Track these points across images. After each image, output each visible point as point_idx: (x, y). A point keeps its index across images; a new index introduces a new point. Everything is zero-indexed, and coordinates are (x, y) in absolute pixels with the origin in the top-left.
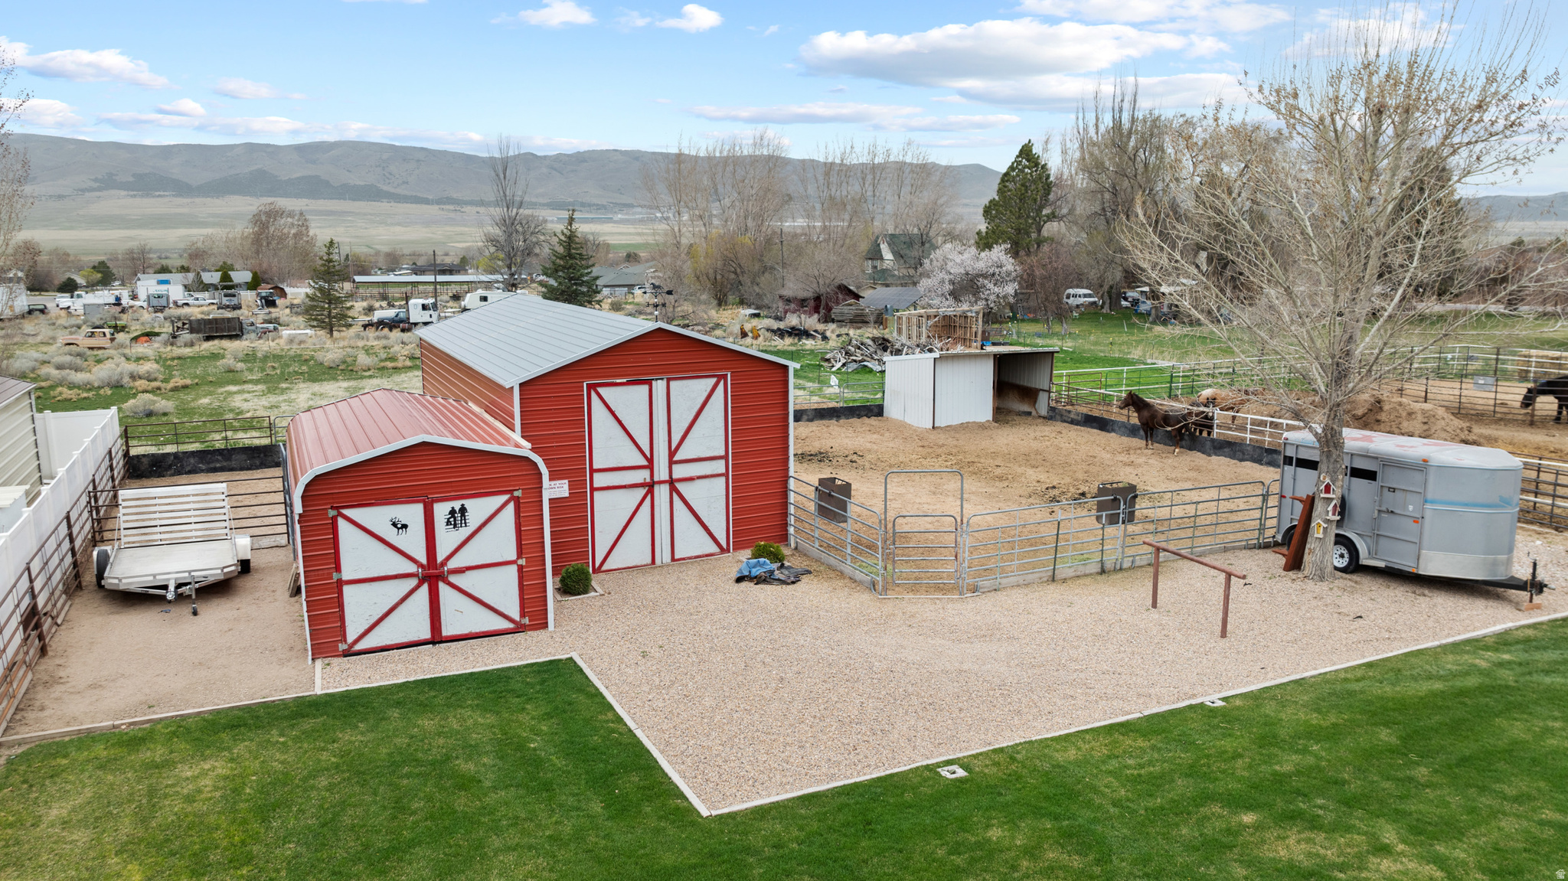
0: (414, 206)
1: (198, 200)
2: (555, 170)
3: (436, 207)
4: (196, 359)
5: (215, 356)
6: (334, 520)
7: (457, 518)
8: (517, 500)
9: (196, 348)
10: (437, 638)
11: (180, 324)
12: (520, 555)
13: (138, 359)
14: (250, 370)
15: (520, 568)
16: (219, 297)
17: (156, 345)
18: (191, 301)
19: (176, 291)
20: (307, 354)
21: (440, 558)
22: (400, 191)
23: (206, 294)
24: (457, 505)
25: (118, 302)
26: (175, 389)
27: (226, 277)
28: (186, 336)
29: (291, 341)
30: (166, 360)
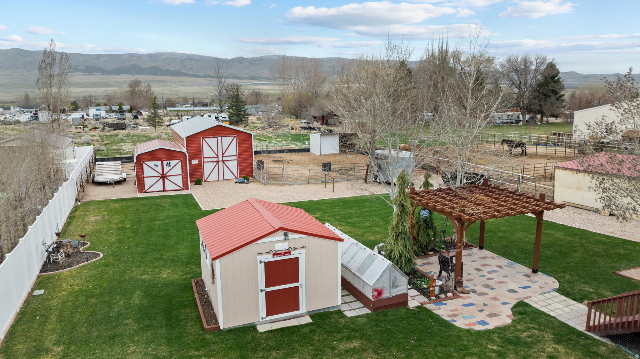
0: (194, 78)
1: (110, 76)
2: (251, 63)
3: (203, 79)
4: (111, 136)
5: (117, 135)
6: (142, 164)
7: (169, 164)
8: (181, 161)
9: (111, 133)
10: (164, 190)
11: (105, 125)
12: (182, 173)
13: (93, 136)
14: (128, 139)
15: (183, 176)
16: (118, 115)
17: (98, 132)
18: (108, 117)
19: (103, 113)
20: (146, 135)
21: (165, 173)
22: (189, 72)
23: (114, 114)
24: (168, 162)
25: (83, 117)
26: (105, 144)
27: (121, 108)
28: (107, 129)
29: (142, 130)
30: (101, 136)
